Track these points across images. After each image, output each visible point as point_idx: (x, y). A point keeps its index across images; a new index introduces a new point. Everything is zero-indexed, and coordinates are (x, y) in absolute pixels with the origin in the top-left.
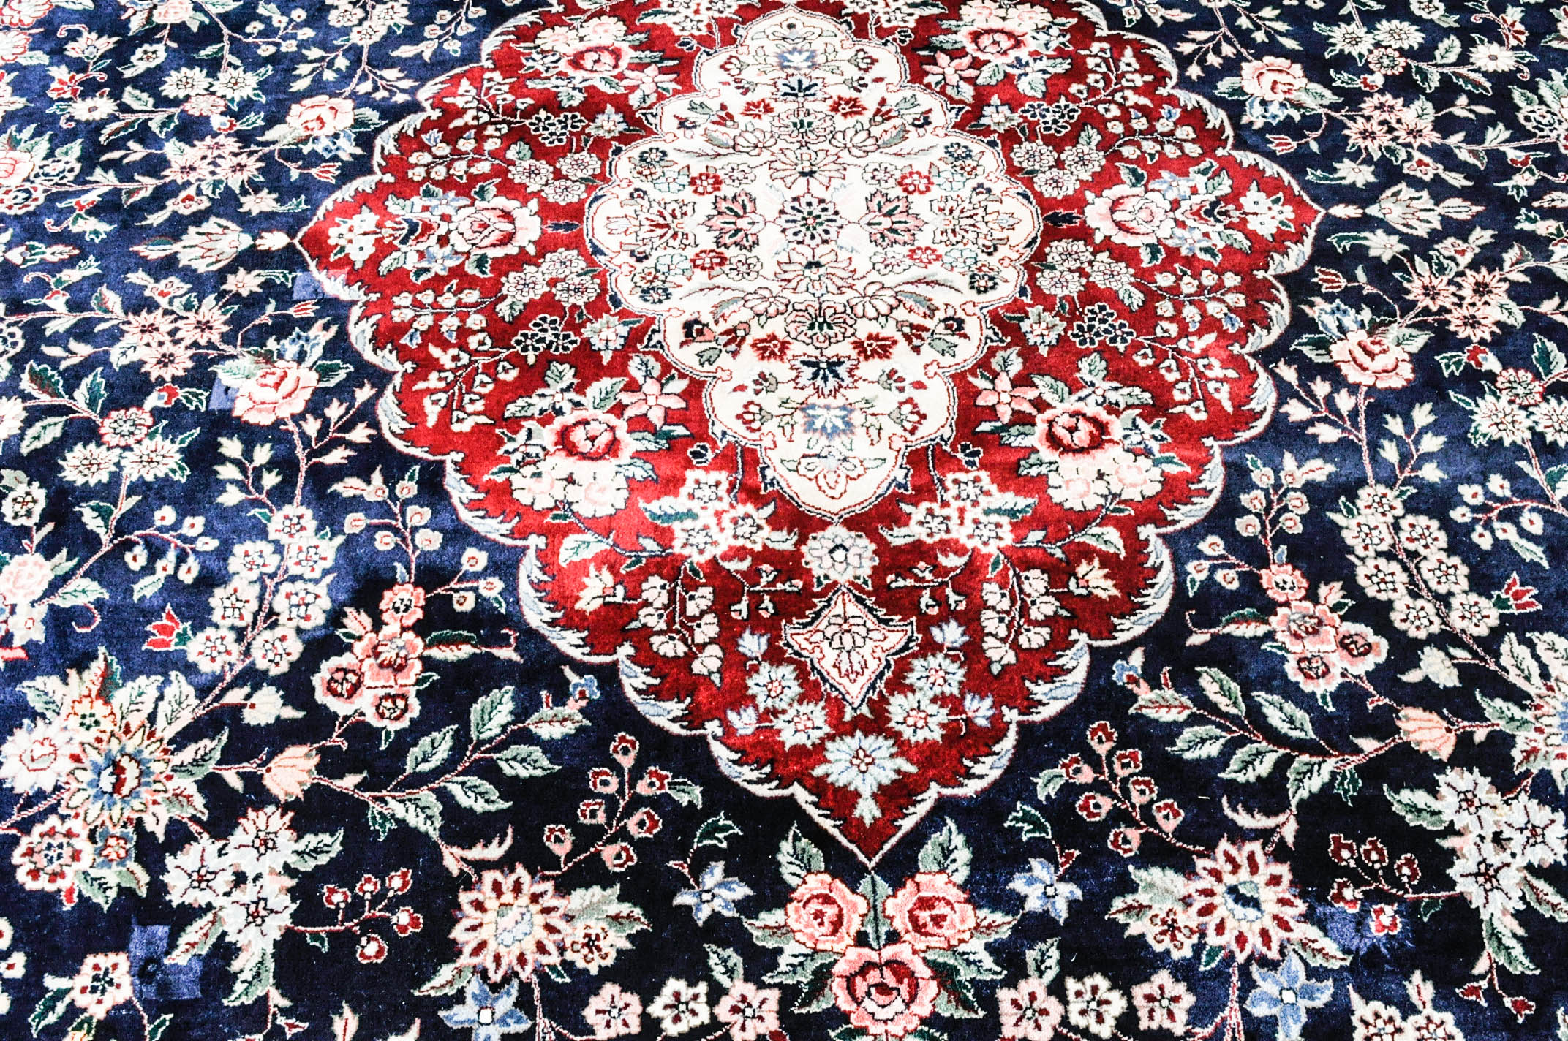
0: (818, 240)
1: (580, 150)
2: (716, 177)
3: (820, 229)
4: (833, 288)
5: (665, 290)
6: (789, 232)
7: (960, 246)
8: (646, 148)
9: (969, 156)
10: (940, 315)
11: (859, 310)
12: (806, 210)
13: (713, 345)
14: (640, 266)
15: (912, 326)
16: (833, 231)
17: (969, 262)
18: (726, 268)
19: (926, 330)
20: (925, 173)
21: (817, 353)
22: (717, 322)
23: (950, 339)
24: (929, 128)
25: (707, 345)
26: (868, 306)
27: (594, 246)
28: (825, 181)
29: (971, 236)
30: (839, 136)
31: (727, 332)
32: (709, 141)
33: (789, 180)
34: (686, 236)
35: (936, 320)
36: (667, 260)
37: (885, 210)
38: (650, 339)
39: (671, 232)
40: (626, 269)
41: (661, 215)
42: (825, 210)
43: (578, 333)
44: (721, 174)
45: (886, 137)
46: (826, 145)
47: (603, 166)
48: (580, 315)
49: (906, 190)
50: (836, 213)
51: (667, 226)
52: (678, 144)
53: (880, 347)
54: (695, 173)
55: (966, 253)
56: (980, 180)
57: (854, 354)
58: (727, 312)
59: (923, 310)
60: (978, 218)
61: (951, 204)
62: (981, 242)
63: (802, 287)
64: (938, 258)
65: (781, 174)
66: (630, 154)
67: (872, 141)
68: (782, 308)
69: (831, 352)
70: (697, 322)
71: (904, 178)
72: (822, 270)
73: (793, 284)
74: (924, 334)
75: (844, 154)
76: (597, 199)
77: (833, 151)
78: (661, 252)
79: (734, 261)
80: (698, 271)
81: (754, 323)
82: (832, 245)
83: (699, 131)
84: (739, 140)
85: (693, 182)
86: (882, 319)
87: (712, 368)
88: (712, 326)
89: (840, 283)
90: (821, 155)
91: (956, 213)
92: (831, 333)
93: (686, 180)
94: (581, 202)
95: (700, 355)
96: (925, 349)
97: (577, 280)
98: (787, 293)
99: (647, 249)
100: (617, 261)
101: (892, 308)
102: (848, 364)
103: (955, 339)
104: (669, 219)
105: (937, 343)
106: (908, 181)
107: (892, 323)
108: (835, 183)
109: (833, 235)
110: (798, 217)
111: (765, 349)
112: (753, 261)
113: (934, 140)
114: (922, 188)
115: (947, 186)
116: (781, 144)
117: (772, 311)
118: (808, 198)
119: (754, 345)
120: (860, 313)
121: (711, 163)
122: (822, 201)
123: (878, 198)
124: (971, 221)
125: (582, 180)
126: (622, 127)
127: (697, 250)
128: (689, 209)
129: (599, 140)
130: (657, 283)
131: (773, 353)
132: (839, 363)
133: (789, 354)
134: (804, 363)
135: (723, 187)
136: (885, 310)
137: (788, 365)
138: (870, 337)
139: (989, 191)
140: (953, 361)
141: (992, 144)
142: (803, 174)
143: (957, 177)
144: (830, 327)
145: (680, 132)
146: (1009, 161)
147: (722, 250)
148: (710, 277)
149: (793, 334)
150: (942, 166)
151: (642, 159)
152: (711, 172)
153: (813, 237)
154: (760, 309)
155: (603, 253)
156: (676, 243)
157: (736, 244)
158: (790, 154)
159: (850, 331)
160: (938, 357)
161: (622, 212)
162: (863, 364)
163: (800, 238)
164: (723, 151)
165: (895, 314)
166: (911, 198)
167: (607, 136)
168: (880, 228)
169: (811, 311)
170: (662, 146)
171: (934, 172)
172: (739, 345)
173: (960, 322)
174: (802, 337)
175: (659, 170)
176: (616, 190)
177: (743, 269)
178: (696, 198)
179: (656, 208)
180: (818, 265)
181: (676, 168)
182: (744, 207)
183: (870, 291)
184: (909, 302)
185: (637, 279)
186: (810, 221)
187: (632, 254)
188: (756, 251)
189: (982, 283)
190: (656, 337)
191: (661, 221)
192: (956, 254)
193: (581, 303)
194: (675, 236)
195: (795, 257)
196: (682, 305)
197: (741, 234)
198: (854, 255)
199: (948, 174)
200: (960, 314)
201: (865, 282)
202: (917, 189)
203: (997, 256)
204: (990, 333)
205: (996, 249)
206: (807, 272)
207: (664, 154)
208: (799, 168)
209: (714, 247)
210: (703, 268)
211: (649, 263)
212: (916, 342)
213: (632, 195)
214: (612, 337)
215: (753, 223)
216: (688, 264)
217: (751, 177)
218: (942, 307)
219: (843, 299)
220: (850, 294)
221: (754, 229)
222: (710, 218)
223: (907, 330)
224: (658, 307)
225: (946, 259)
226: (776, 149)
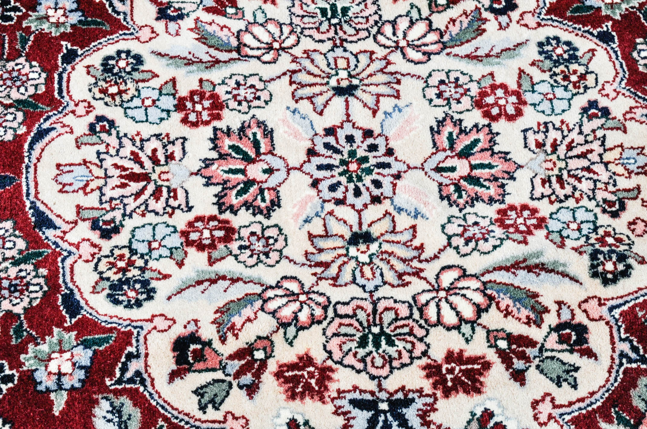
0: (365, 197)
1: (14, 55)
2: (214, 97)
3: (367, 180)
4: (390, 276)
5: (145, 283)
6: (324, 186)
7: (571, 203)
8: (111, 50)
9: (573, 58)
10: (551, 319)
11: (431, 312)
12: (346, 148)
13: (219, 375)
14: (106, 246)
15: (510, 338)
16: (386, 182)
17: (586, 229)
18: (234, 246)
19: (532, 343)
20: (513, 86)
21: (372, 386)
22: (223, 340)
23: (566, 357)
24: (515, 15)
25: (209, 377)
26: (445, 306)
27: (38, 213)
28: (370, 101)
29: (585, 186)
30: (388, 29)
31: (238, 355)
32: (203, 39)
33: (320, 101)
34: (173, 193)
35: (545, 327)
36: (145, 234)
37: (459, 147)
38: (124, 370)
39: (151, 188)
40: (86, 250)
41: (136, 158)
42: (373, 148)
43: (16, 364)
44: (221, 91)
45: (454, 30)
46: (369, 44)
47: (49, 81)
48: (19, 331)
49: (487, 114)
50: (390, 152)
51: (146, 177)
52: (155, 45)
53: (466, 373)
54: (183, 92)
55: (581, 215)
56: (592, 95)
57: (427, 385)
58: (238, 320)
59: (525, 313)
60: (594, 157)
61: (553, 135)
62: (600, 195)
63: (346, 276)
64: (541, 223)
65: (307, 91)
66: (88, 61)
67: (432, 37)
68: (318, 312)
69: (391, 384)
70: (194, 338)
71: (483, 94)
72: (374, 247)
73: (333, 270)
74: (531, 352)
75: (396, 57)
76: (41, 134)
77: (380, 52)
78: (137, 220)
79: (245, 233)
80: (192, 251)
81: (278, 339)
82: (386, 205)
83: (188, 23)
84: (247, 39)
85: (180, 106)
86: (466, 329)
87: (218, 415)
88: (217, 344)
89: (400, 267)
90: (364, 59)
91: (562, 150)
92: (392, 351)
93: (168, 102)
94: (19, 140)
95: (199, 392)
96: (532, 374)
97: (13, 272)
98: (324, 286)
99: (117, 215)
100: (73, 237)
101: (480, 310)
102: (419, 403)
103: (573, 359)
104: (148, 164)
105: (548, 365)
106: (490, 100)
107: (480, 334)
108: (386, 104)
109: (387, 189)
110: (336, 160)
111: (295, 380)
112: (272, 232)
113: (524, 34)
114: (511, 110)
115: (546, 106)
116: (307, 44)
117: (303, 317)
118: (348, 130)
119: (278, 375)
120: (433, 318)
121: (206, 76)
122: (368, 133)
123: (449, 128)
124: (584, 163)
125: (19, 104)
126: (75, 18)
127: (190, 216)
128: (177, 149)
129: (42, 37)
130: (133, 273)
131: (308, 387)
132: (407, 402)
133: (333, 387)
134: (354, 403)
135: (225, 113)
136: (468, 312)
137: (330, 407)
138: (450, 357)
139: (606, 112)
140: (574, 395)
141: (605, 38)
142: (339, 91)
143: (560, 92)
144: (390, 343)
145: (160, 26)
146: (632, 64)
147: (227, 215)
148: (211, 262)
149: (337, 355)
150: (537, 75)
151: (106, 67)
152: (207, 88)
153: (357, 193)
154: (287, 313)
155: (51, 225)
156: (159, 206)
157: (247, 205)
158: (319, 59)
159: (420, 347)
160: (551, 388)
161: (77, 156)
162: (442, 403)
163: (339, 194)
164: (223, 56)
165: (485, 319)
166: (496, 127)
167: (55, 33)
168: (455, 175)
169: (362, 316)
170: (135, 47)
171: (526, 85)
172: (257, 375)
173: (581, 330)
174: (349, 360)
175: (131, 85)
176: (69, 120)
177: (259, 246)
178: (185, 131)
179: (128, 148)
180: (367, 238)
181: (156, 83)
182: (256, 144)
183: (447, 278)
184: (505, 301)
185: (102, 267)
186: (353, 167)
187: (95, 225)
188: (277, 217)
189: (609, 266)
190: (135, 366)
191: (137, 169)
192: (565, 215)
193: (18, 310)
194: (157, 194)
195: (335, 227)
196: (169, 309)
197: (253, 190)
198: (419, 222)
199: (544, 88)
200: (580, 318)
201: (436, 265)
202: (503, 114)
203: (627, 216)
204: (625, 347)
205: (623, 207)
206: (353, 251)
207: (139, 59)
208: (333, 82)
209: (214, 211)
210: (201, 247)
211: (121, 239)
212: (519, 364)
213: (92, 127)
214: (67, 368)
215: (270, 171)
216: (176, 241)
217: (264, 96)
218: (554, 308)
219: (405, 294)
220: (417, 285)
221: (273, 181)
222: (207, 163)
223: (503, 344)
224: (135, 314)
225: (554, 225)
226: (297, 51)
